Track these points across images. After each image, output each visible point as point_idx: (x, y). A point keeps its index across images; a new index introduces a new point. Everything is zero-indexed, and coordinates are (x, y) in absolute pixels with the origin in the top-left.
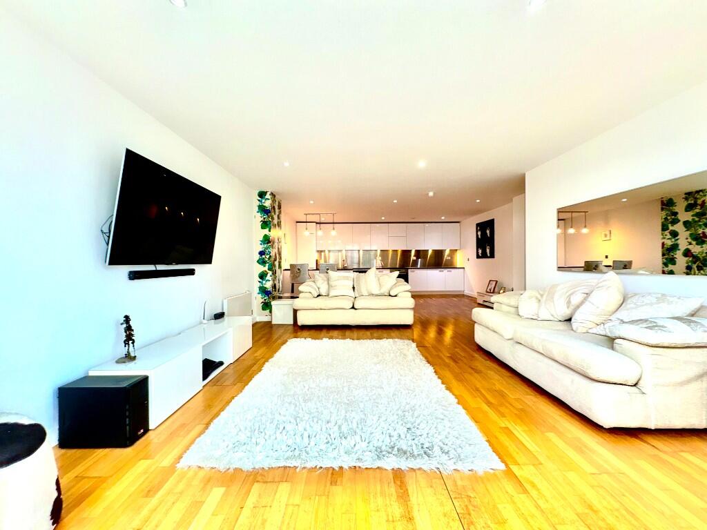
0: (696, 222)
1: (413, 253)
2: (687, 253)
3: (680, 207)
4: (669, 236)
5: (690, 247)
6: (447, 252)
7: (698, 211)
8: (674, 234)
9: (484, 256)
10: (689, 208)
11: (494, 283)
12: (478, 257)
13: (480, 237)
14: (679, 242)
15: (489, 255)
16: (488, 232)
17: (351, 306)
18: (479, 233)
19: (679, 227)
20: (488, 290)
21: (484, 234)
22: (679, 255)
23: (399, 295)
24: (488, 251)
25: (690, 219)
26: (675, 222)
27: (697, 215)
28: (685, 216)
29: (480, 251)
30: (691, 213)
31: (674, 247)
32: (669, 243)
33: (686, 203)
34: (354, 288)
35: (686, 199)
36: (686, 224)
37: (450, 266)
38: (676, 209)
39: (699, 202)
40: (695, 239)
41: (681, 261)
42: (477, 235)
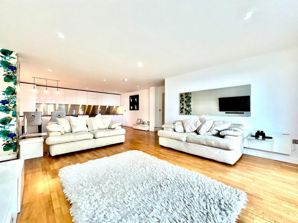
0: (187, 101)
1: (99, 107)
2: (186, 110)
3: (184, 97)
4: (182, 105)
5: (186, 108)
6: (114, 107)
7: (188, 98)
8: (183, 104)
9: (134, 109)
10: (186, 97)
11: (140, 120)
12: (130, 109)
13: (131, 101)
14: (184, 106)
15: (136, 109)
16: (136, 100)
17: (93, 137)
18: (131, 100)
19: (184, 102)
20: (138, 123)
21: (134, 100)
22: (184, 110)
23: (116, 128)
24: (136, 107)
25: (186, 100)
26: (183, 101)
27: (188, 99)
28: (185, 99)
29: (132, 107)
30: (186, 99)
31: (183, 108)
32: (182, 107)
33: (185, 96)
34: (87, 126)
35: (185, 95)
36: (185, 101)
37: (115, 113)
38: (183, 97)
39: (188, 96)
40: (187, 106)
41: (184, 112)
42: (130, 101)
